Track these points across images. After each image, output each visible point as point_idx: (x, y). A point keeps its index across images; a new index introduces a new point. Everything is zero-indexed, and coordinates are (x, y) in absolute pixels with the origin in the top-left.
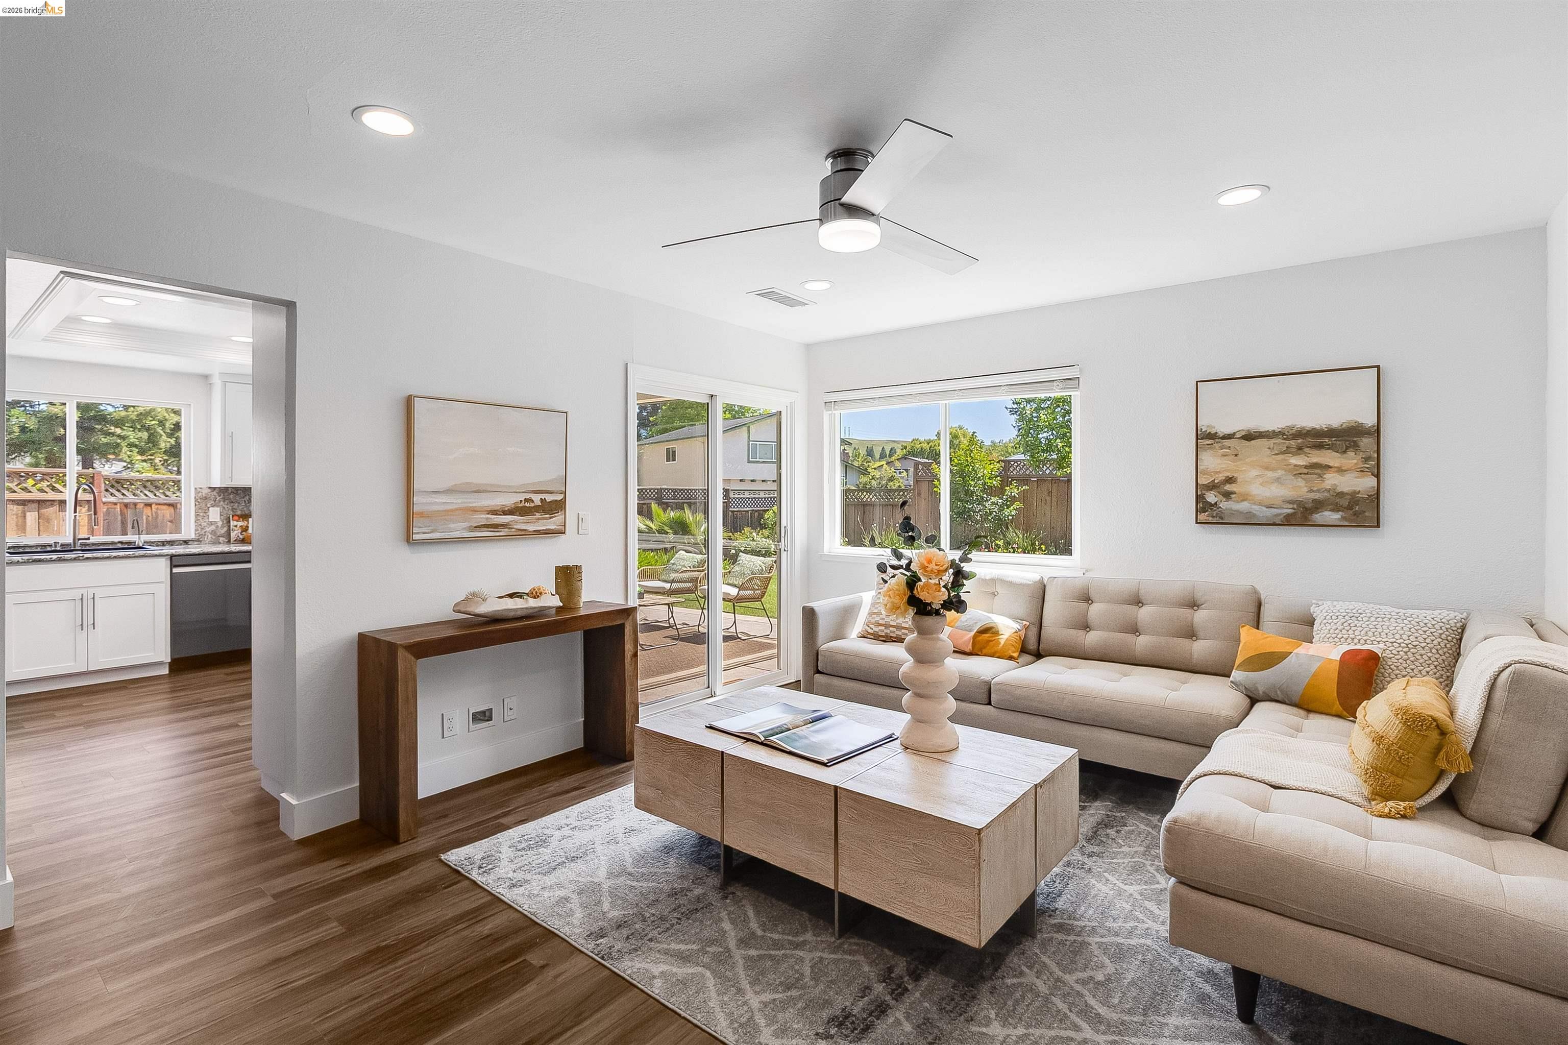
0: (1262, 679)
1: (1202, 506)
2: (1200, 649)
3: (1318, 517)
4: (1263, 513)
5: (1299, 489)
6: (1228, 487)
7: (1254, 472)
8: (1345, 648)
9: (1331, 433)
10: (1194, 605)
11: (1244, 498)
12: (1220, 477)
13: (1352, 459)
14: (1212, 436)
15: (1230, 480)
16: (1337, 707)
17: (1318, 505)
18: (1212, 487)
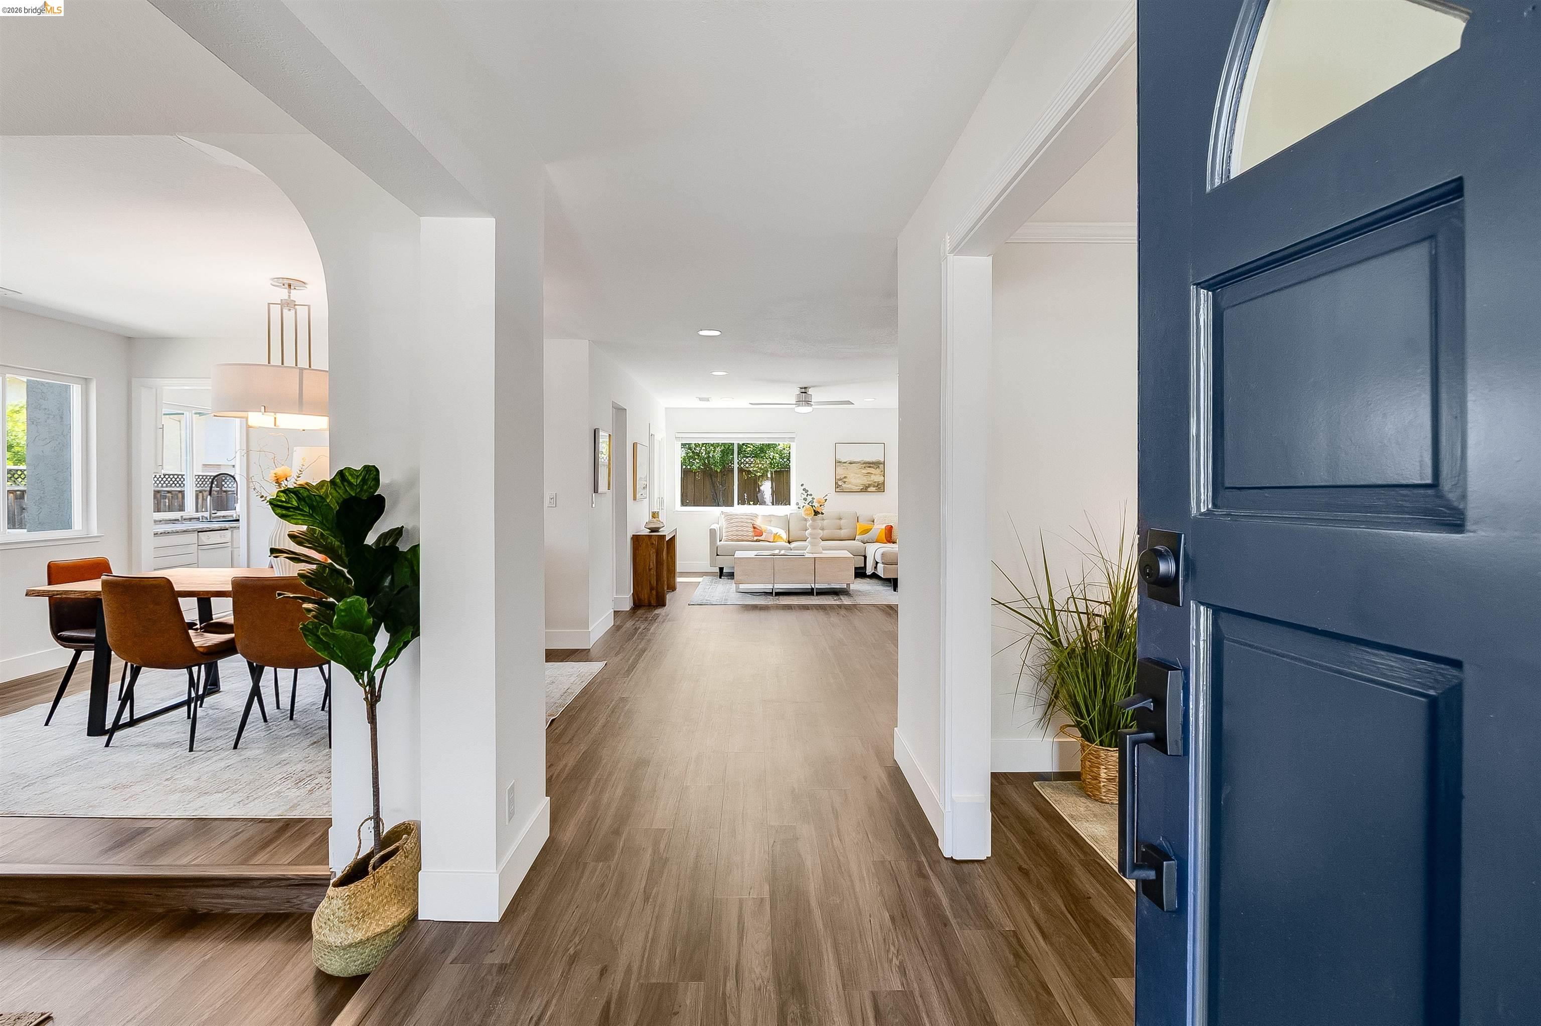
0: (865, 537)
1: (837, 486)
2: (843, 533)
3: (869, 489)
4: (855, 488)
5: (865, 481)
6: (845, 480)
7: (852, 475)
8: (885, 525)
9: (873, 463)
10: (840, 519)
11: (850, 483)
12: (843, 476)
13: (878, 471)
14: (840, 462)
15: (845, 477)
16: (885, 541)
17: (869, 486)
18: (840, 480)
